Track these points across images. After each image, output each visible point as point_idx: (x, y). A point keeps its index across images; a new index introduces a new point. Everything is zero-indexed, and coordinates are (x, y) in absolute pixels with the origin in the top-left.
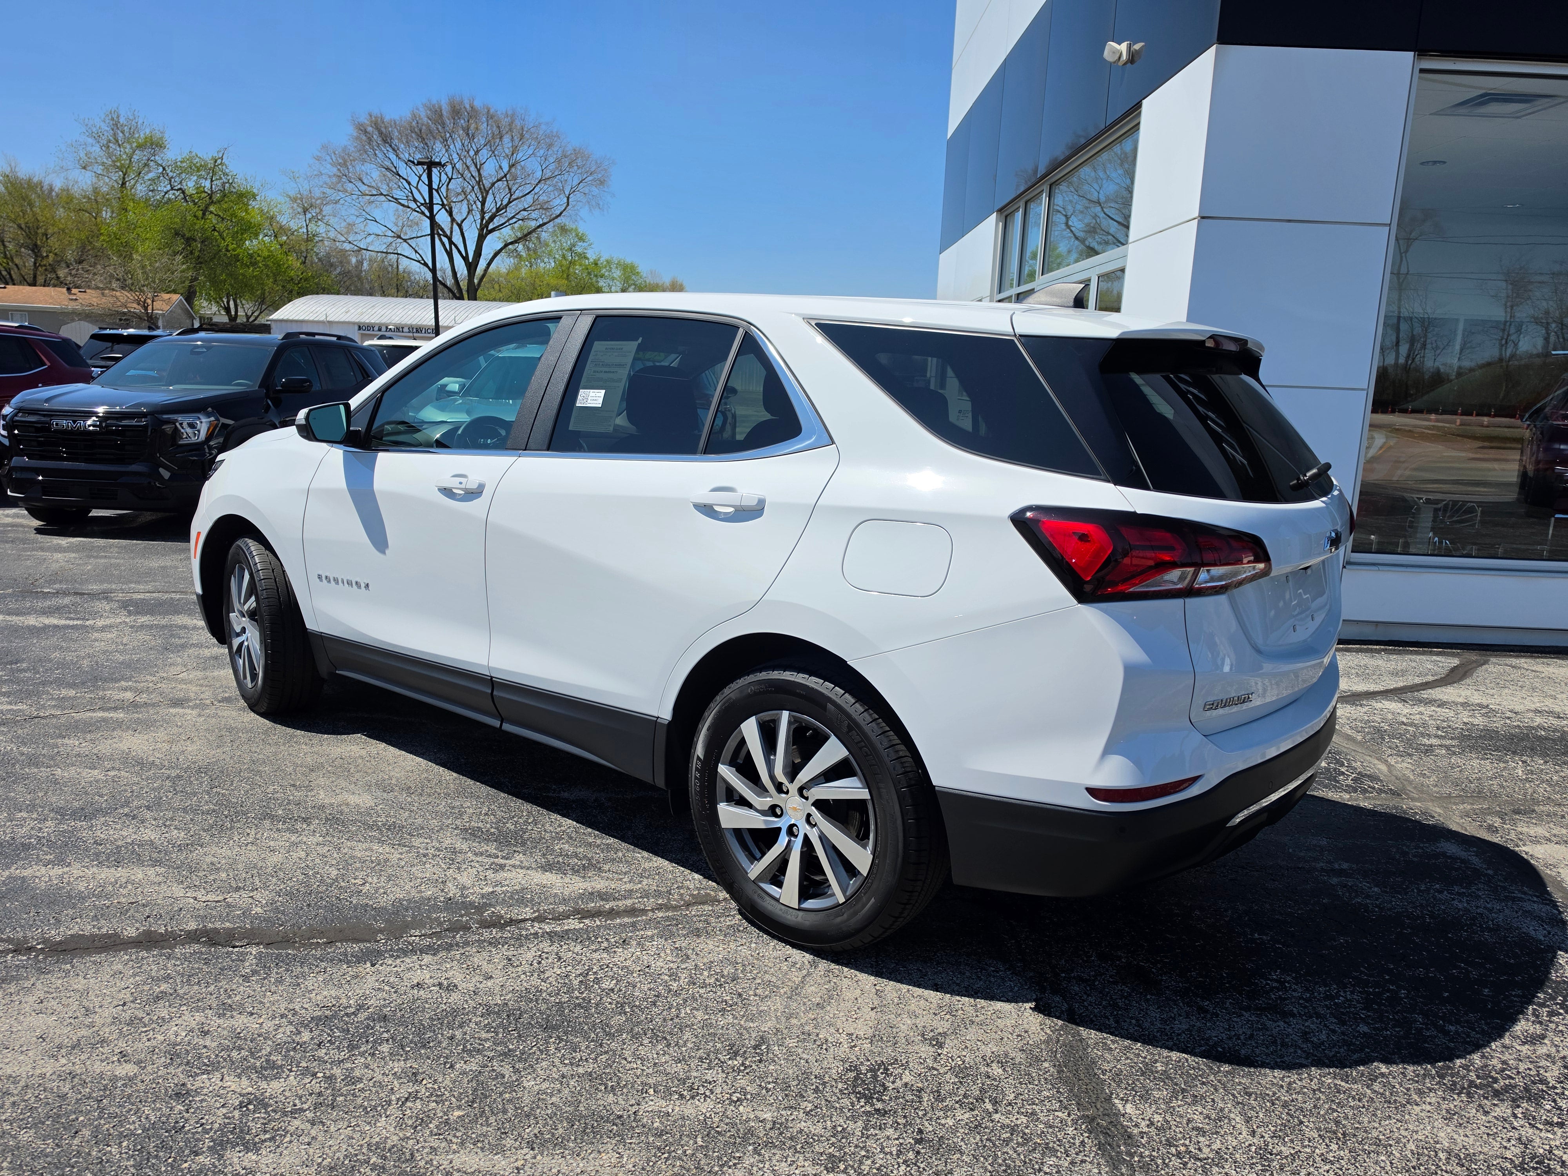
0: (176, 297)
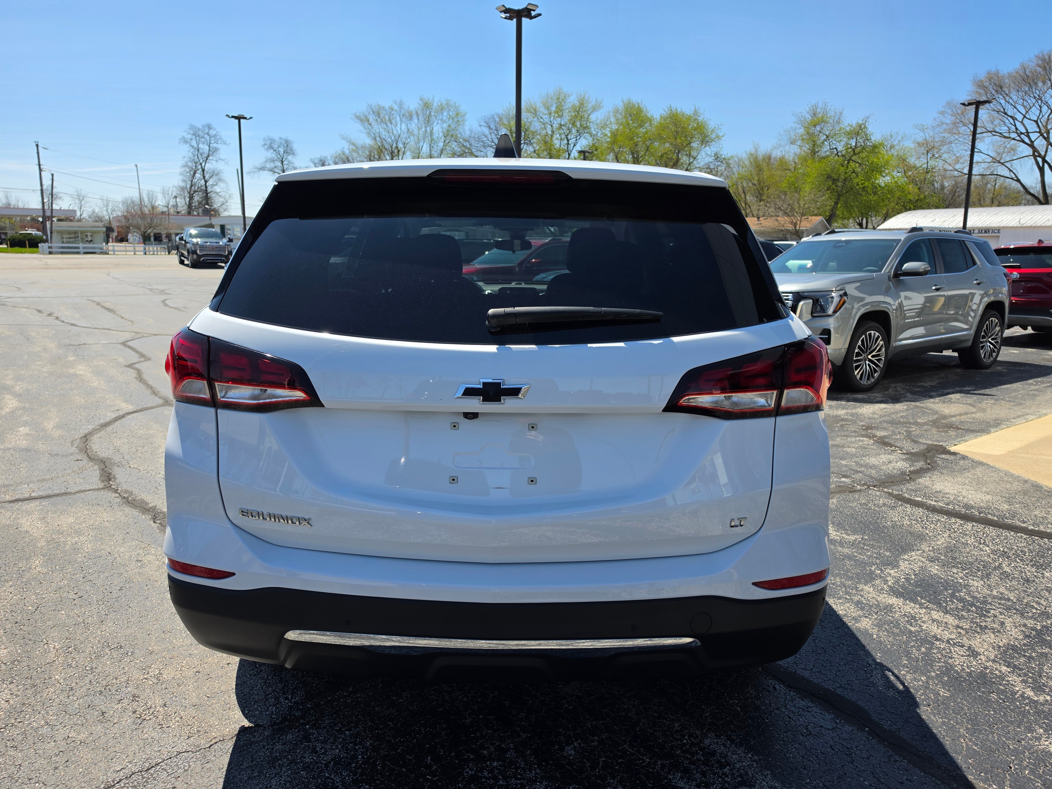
0: (819, 218)
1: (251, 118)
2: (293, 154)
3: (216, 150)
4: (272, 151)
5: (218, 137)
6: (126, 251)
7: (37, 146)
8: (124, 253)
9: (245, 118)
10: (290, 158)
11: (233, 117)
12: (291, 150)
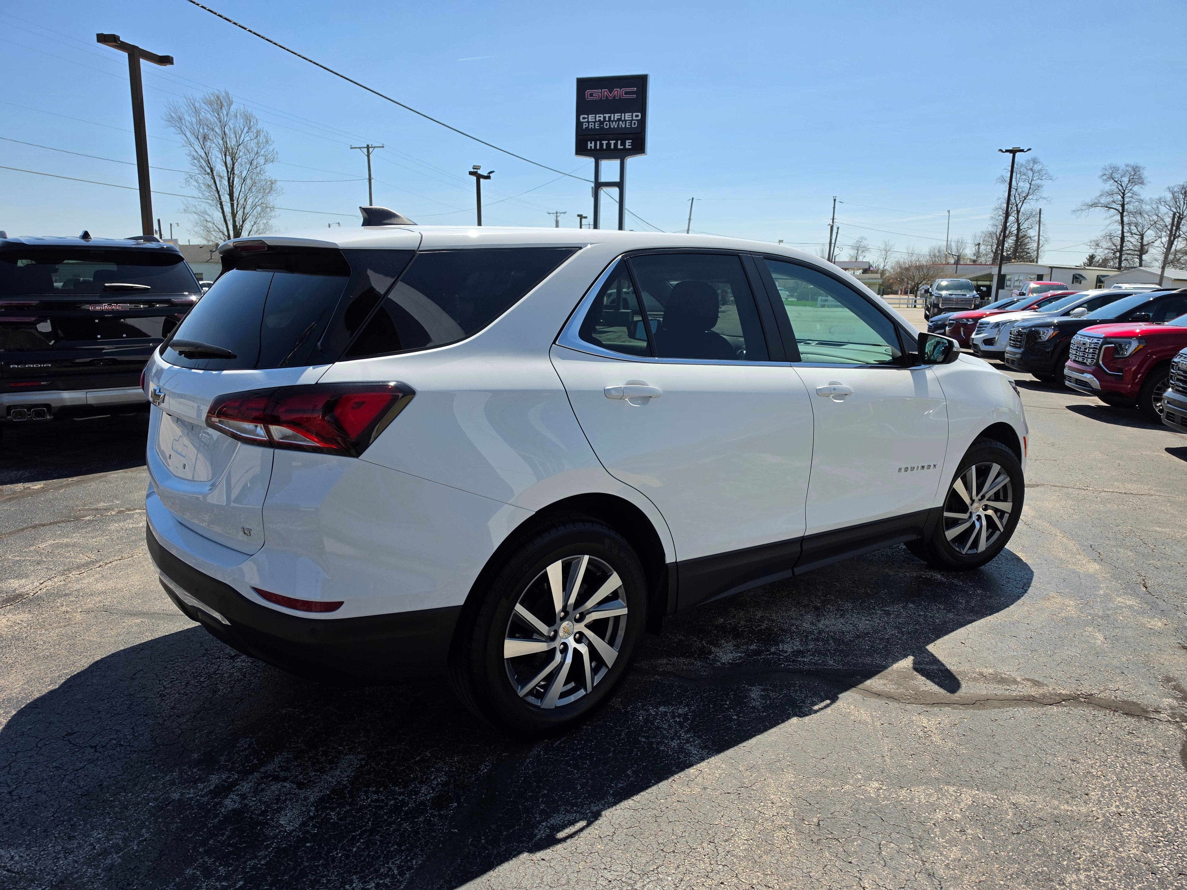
1: (1030, 149)
2: (1142, 183)
3: (1039, 187)
4: (1113, 181)
5: (1044, 172)
6: (899, 304)
7: (835, 200)
8: (898, 306)
9: (1022, 151)
10: (1136, 188)
11: (1007, 151)
12: (1140, 178)
